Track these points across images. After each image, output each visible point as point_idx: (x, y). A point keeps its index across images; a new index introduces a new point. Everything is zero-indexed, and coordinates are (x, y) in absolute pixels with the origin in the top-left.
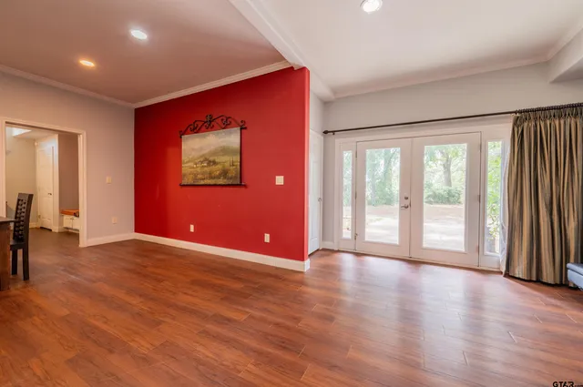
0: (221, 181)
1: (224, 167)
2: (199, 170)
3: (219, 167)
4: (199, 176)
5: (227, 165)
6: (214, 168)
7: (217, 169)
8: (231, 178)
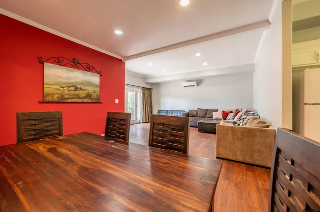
0: (86, 100)
1: (88, 92)
2: (66, 92)
3: (86, 92)
4: (67, 96)
5: (91, 92)
6: (80, 92)
7: (82, 93)
8: (94, 99)
